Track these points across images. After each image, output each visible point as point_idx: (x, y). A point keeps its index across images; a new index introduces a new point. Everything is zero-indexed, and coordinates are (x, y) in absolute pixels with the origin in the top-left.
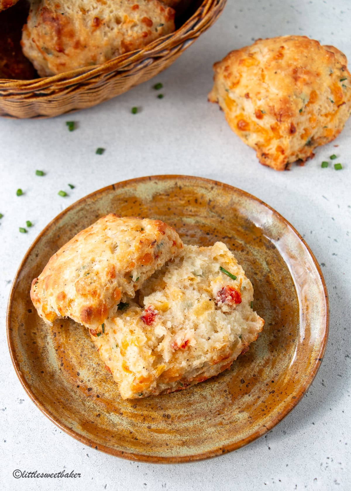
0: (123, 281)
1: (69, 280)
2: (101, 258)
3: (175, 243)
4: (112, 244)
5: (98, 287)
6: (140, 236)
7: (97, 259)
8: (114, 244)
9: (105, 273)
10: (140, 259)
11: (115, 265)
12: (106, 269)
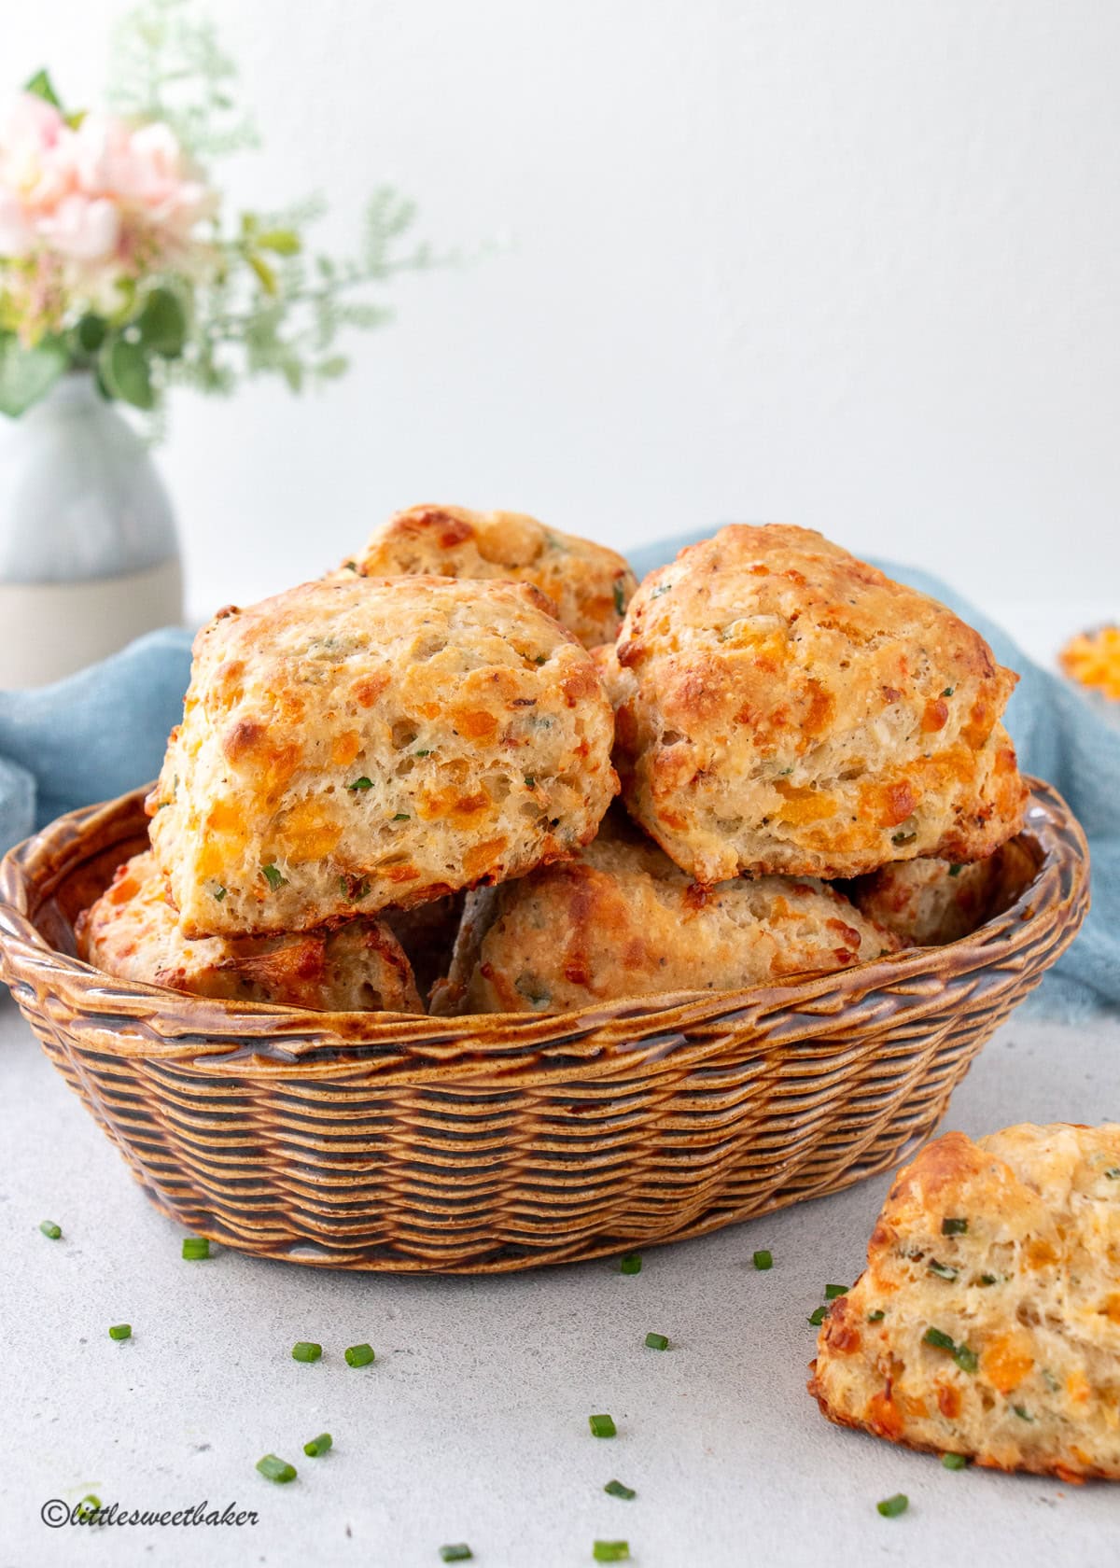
0: (382, 730)
1: (278, 648)
2: (381, 650)
3: (583, 750)
4: (436, 637)
5: (312, 698)
6: (512, 666)
7: (374, 646)
8: (440, 640)
9: (354, 682)
10: (461, 713)
11: (393, 682)
12: (366, 676)
